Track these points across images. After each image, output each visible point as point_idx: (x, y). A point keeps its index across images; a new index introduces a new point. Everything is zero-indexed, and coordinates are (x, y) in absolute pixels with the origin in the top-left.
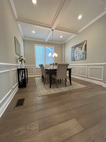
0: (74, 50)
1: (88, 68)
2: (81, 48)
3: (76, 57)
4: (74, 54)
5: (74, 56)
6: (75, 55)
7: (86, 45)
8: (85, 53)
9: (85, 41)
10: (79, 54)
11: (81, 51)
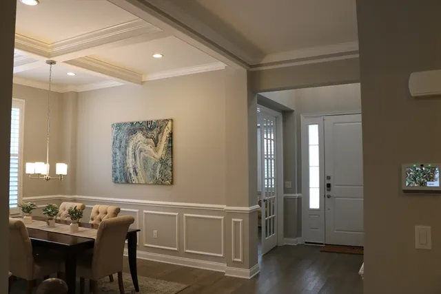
0: (127, 142)
1: (180, 217)
2: (156, 142)
3: (135, 171)
4: (125, 154)
5: (124, 164)
6: (130, 161)
7: (171, 134)
8: (169, 162)
9: (170, 123)
10: (146, 160)
11: (156, 152)
